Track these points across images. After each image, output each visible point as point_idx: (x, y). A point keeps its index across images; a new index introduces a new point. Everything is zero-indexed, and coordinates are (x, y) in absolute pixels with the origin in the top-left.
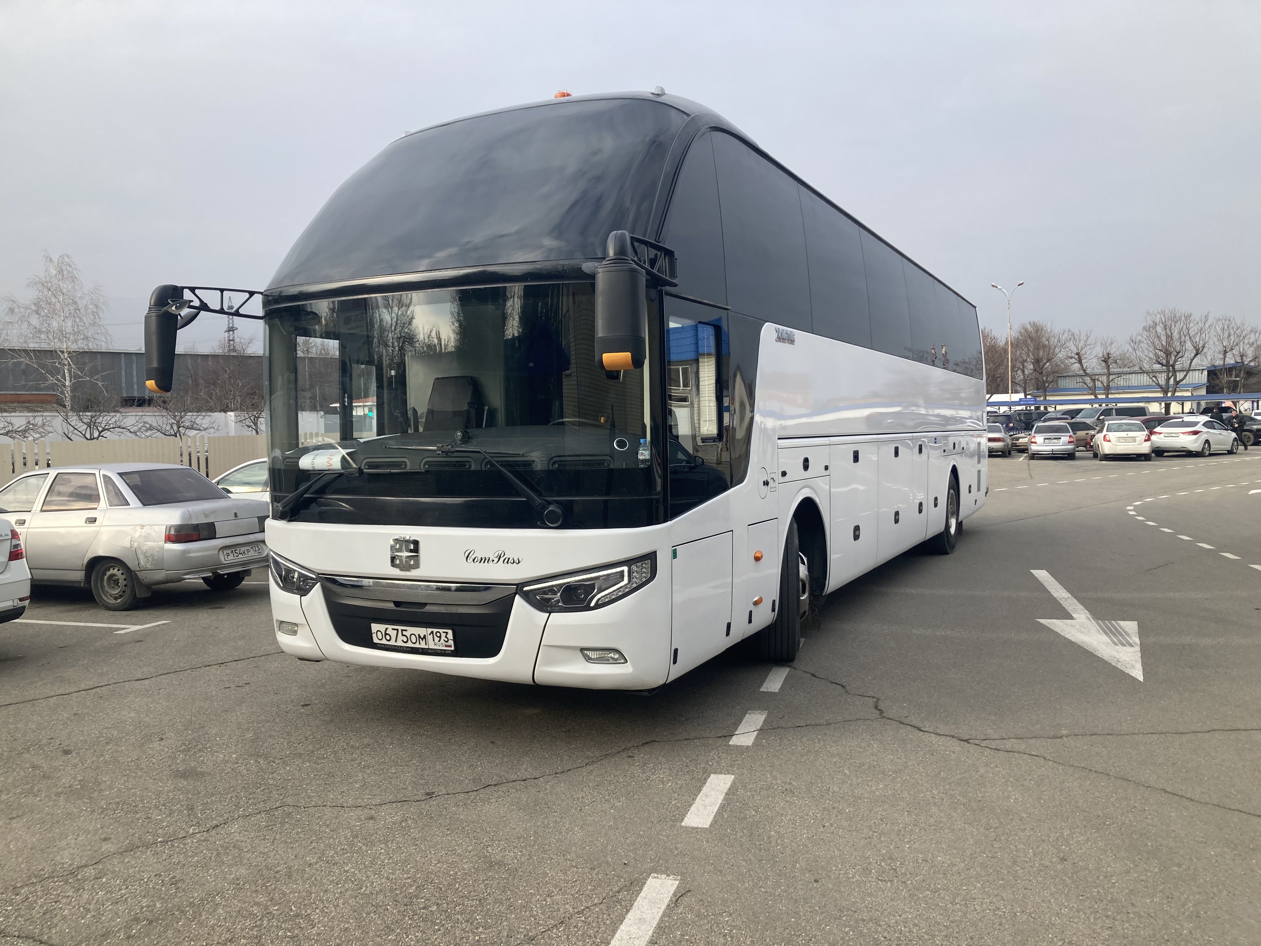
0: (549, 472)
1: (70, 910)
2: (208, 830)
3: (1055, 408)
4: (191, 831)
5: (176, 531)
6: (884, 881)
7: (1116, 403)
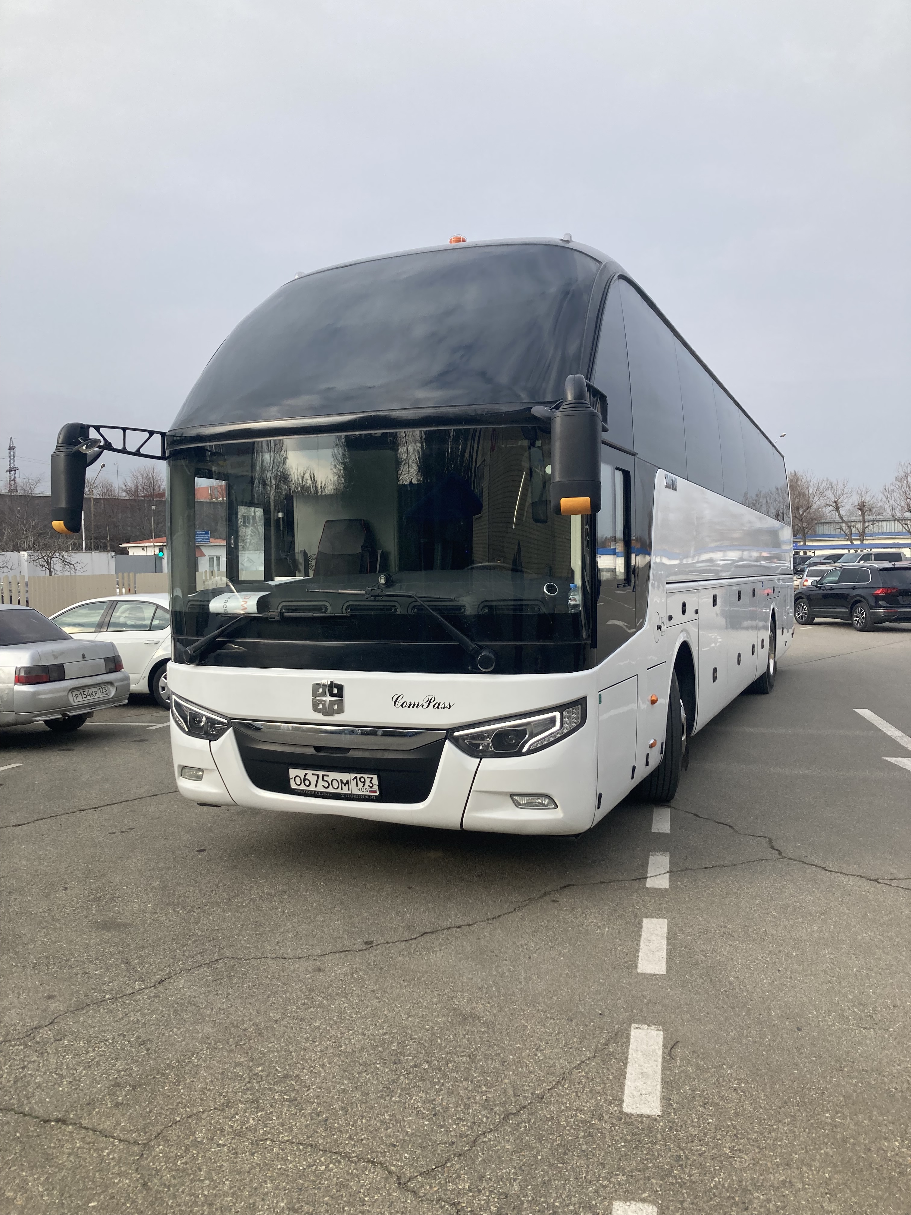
0: (479, 617)
1: (42, 1076)
2: (154, 986)
3: (814, 553)
4: (137, 987)
5: (26, 672)
6: (866, 1028)
7: (871, 548)
